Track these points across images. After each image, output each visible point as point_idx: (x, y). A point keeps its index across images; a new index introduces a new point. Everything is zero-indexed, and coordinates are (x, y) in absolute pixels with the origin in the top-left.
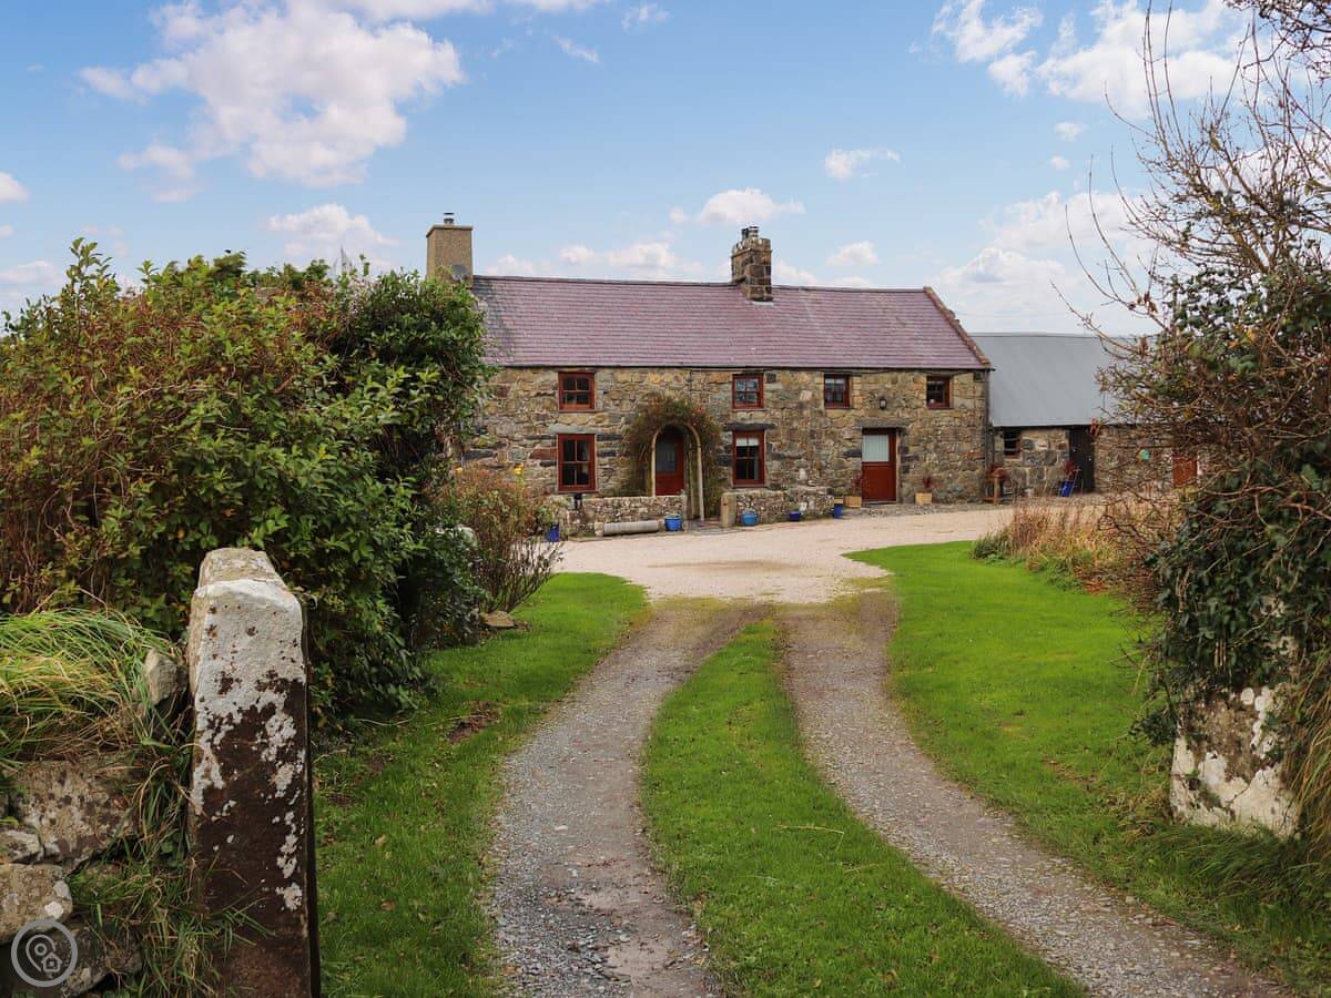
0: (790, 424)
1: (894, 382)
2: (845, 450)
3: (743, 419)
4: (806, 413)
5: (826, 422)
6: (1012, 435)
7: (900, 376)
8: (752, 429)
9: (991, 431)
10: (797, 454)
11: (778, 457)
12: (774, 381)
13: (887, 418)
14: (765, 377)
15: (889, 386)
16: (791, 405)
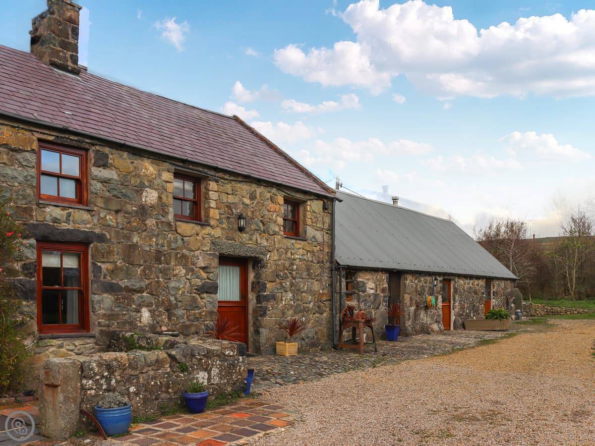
0: (129, 238)
1: (252, 197)
2: (199, 282)
3: (56, 220)
4: (151, 222)
5: (176, 240)
7: (259, 190)
8: (68, 238)
10: (138, 285)
11: (111, 288)
12: (105, 166)
13: (246, 243)
14: (91, 154)
15: (247, 201)
16: (129, 208)
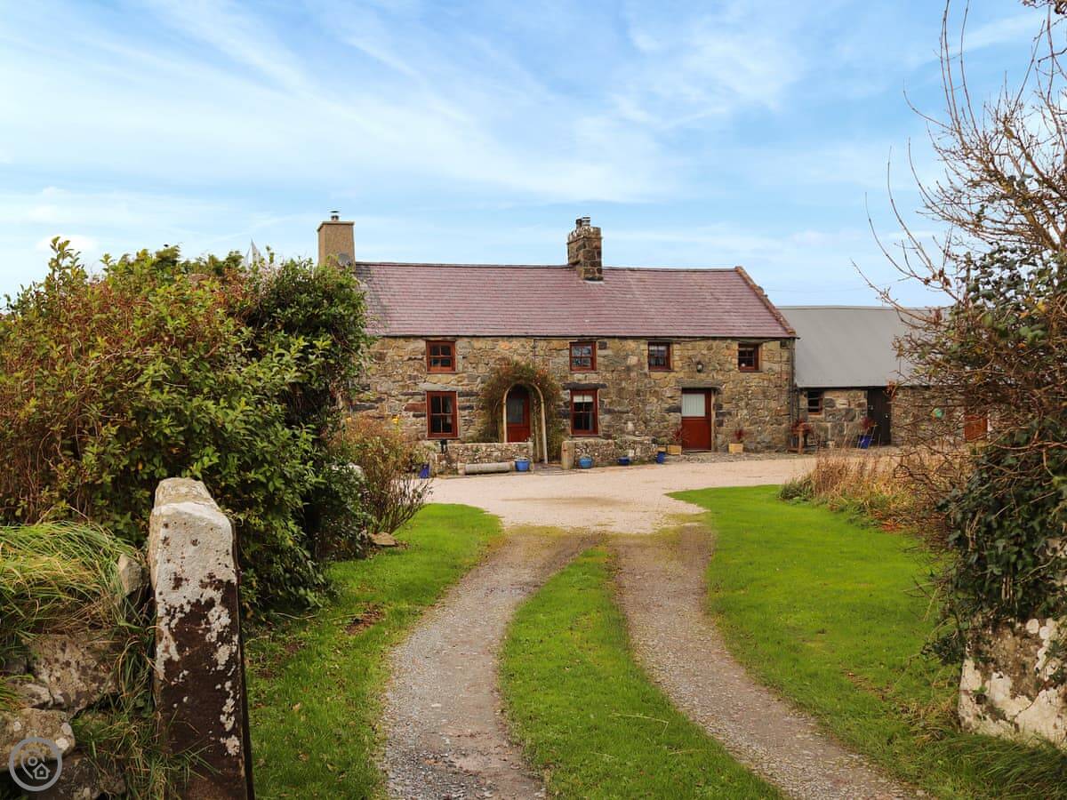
0: (619, 384)
1: (710, 349)
2: (667, 406)
3: (579, 380)
4: (633, 374)
5: (650, 383)
6: (815, 396)
7: (715, 344)
8: (586, 388)
9: (796, 391)
10: (625, 409)
11: (609, 412)
12: (605, 348)
13: (703, 380)
14: (597, 344)
15: (705, 352)
16: (620, 368)
